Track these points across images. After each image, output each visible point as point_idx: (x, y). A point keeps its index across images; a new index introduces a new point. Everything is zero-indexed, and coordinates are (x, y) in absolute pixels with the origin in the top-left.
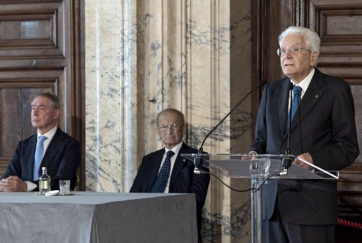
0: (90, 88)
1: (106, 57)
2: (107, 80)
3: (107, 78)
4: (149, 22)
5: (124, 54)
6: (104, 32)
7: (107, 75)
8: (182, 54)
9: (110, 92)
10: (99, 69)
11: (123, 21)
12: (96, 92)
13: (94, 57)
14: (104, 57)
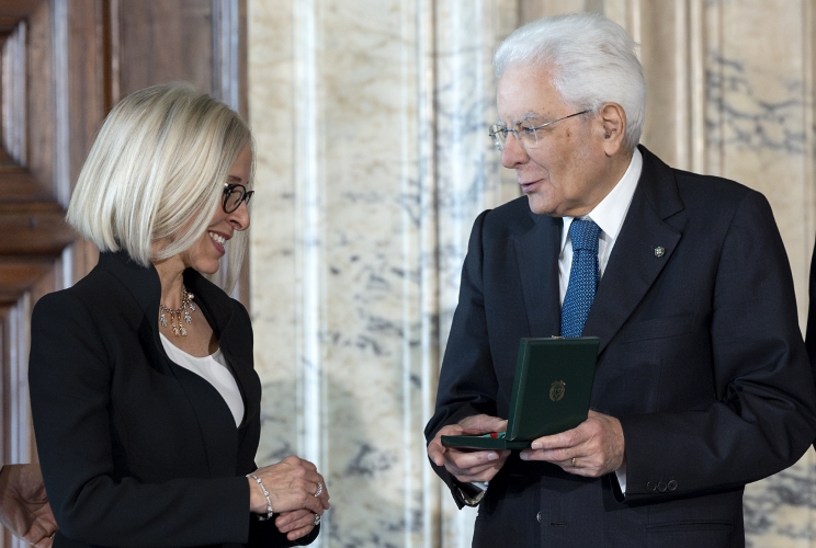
1: (352, 197)
2: (359, 288)
3: (357, 279)
5: (441, 184)
6: (342, 100)
7: (356, 268)
9: (369, 334)
10: (318, 243)
11: (435, 55)
12: (303, 335)
13: (289, 196)
14: (342, 197)
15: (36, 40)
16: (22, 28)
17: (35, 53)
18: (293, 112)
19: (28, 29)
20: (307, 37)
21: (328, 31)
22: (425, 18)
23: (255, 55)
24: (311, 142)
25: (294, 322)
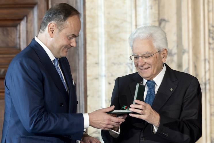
0: (93, 96)
1: (114, 64)
4: (164, 27)
6: (111, 38)
8: (205, 60)
10: (105, 76)
11: (136, 26)
12: (101, 101)
13: (97, 63)
14: (111, 64)
15: (29, 21)
16: (25, 18)
17: (29, 25)
18: (98, 41)
19: (27, 18)
20: (102, 21)
21: (108, 19)
22: (134, 15)
23: (88, 26)
24: (103, 49)
25: (99, 97)
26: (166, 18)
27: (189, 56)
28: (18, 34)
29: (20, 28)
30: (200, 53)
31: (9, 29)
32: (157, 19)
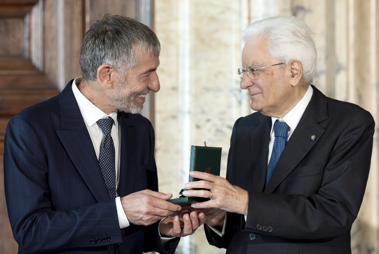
1: (207, 89)
2: (210, 135)
3: (209, 131)
6: (202, 41)
7: (209, 125)
10: (190, 112)
11: (249, 18)
13: (175, 89)
14: (202, 90)
15: (47, 7)
16: (41, 3)
17: (48, 14)
18: (177, 47)
20: (185, 9)
21: (196, 6)
23: (158, 18)
24: (186, 62)
25: (177, 152)
26: (306, 4)
27: (348, 77)
28: (27, 30)
29: (30, 19)
30: (368, 71)
31: (10, 21)
32: (288, 7)
